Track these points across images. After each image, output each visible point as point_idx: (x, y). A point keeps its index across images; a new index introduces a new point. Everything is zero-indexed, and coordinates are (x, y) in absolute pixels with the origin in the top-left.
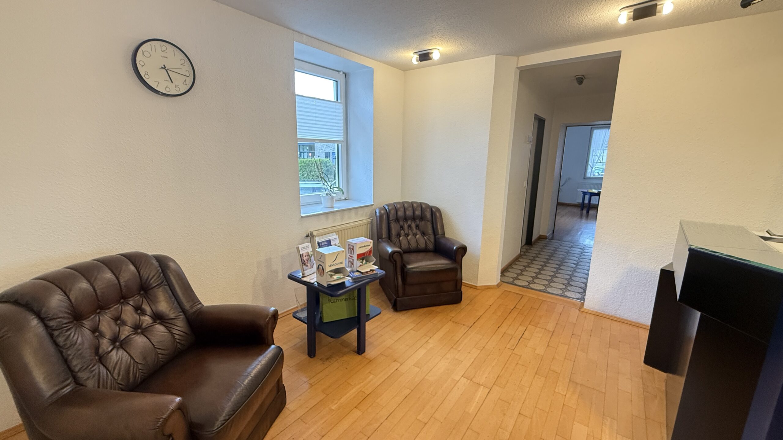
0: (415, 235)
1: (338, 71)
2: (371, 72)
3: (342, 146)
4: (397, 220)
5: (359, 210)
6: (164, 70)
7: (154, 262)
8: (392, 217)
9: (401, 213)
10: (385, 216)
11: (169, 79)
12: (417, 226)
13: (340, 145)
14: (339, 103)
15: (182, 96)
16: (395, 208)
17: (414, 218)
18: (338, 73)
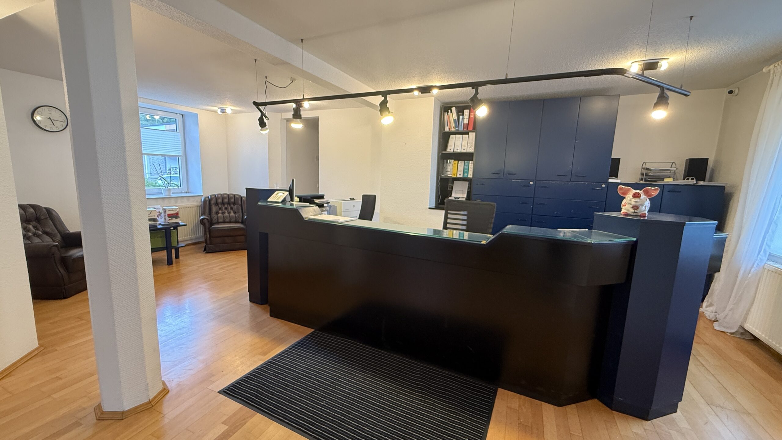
0: (229, 213)
1: (176, 113)
2: (196, 116)
3: (181, 158)
4: (217, 204)
5: (191, 198)
6: (50, 120)
7: (44, 210)
8: (213, 202)
9: (220, 201)
10: (208, 202)
11: (52, 124)
12: (232, 208)
13: (180, 158)
14: (178, 132)
15: (61, 132)
16: (216, 198)
17: (229, 203)
18: (176, 114)
